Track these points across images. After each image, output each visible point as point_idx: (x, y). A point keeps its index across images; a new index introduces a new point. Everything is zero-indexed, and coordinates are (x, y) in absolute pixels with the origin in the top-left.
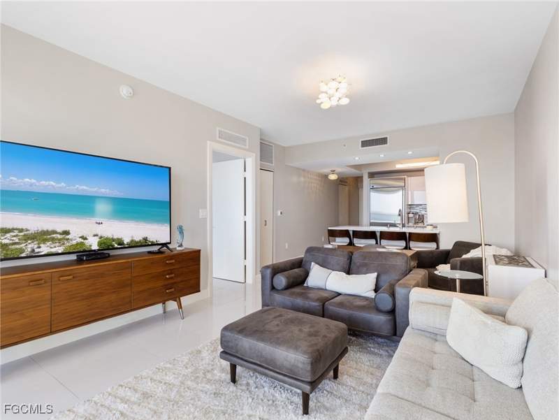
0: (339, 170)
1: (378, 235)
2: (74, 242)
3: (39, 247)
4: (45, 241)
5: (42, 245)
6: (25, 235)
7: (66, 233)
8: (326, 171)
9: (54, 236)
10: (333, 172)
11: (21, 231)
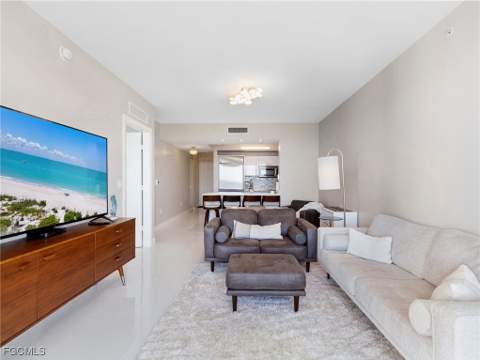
0: (198, 147)
1: (242, 199)
2: (48, 215)
3: (22, 220)
4: (27, 212)
5: (25, 217)
6: (12, 205)
7: (43, 204)
8: (187, 147)
9: (34, 206)
10: (194, 148)
11: (10, 199)
